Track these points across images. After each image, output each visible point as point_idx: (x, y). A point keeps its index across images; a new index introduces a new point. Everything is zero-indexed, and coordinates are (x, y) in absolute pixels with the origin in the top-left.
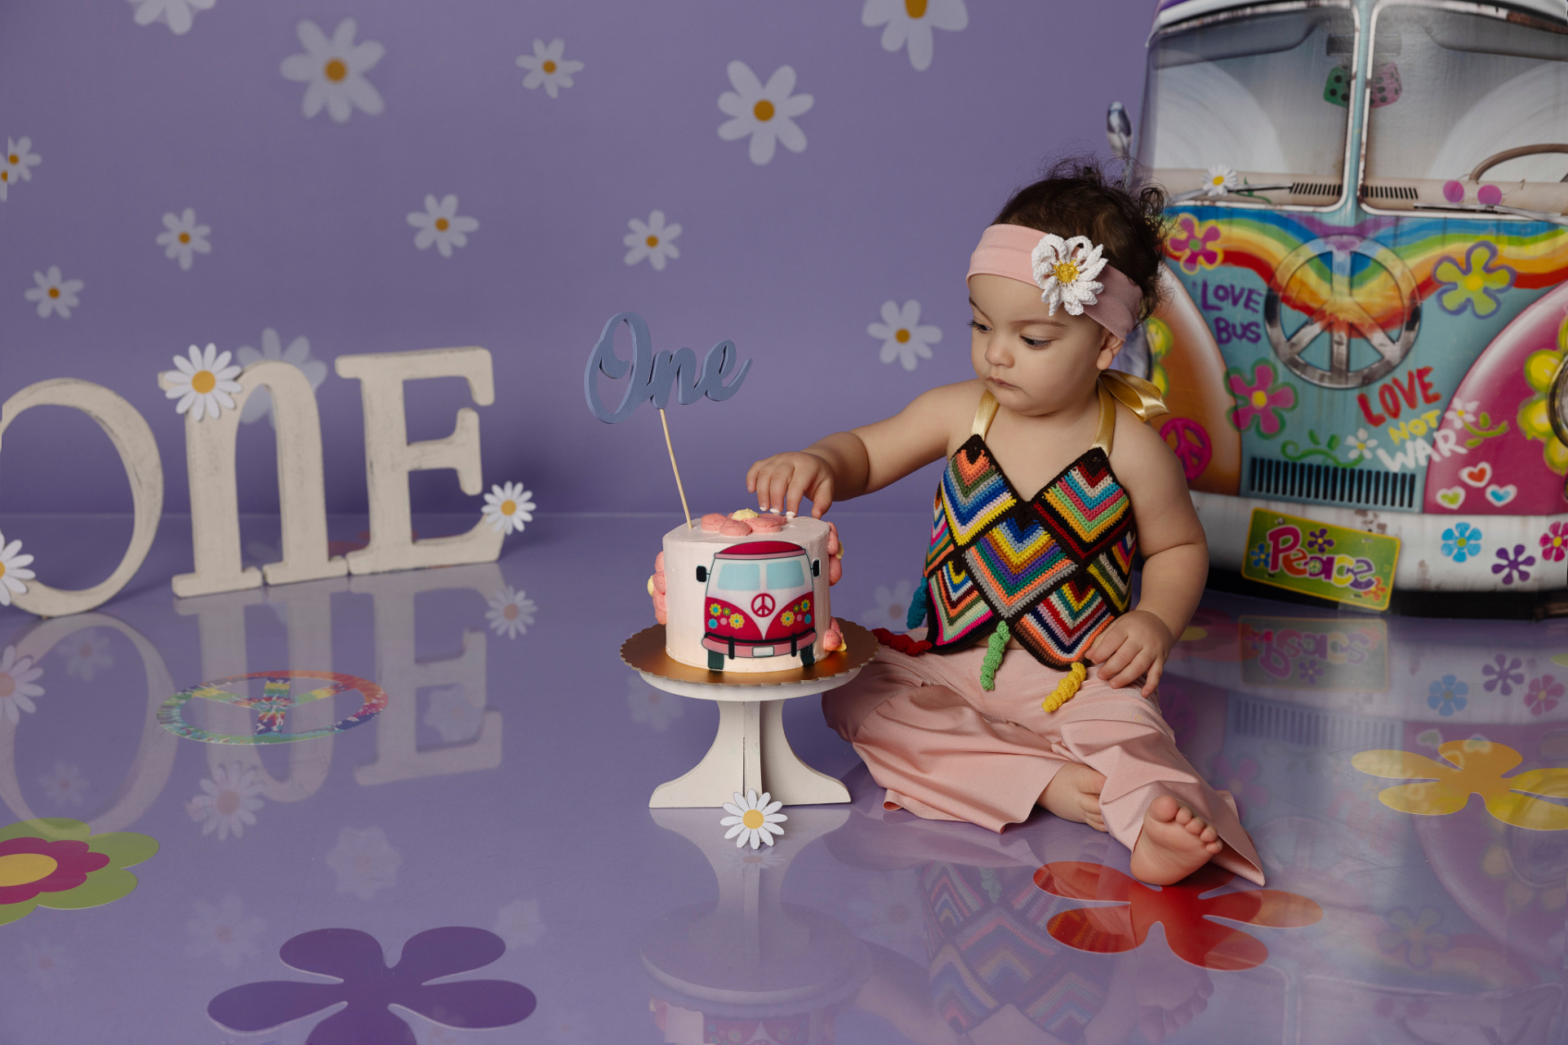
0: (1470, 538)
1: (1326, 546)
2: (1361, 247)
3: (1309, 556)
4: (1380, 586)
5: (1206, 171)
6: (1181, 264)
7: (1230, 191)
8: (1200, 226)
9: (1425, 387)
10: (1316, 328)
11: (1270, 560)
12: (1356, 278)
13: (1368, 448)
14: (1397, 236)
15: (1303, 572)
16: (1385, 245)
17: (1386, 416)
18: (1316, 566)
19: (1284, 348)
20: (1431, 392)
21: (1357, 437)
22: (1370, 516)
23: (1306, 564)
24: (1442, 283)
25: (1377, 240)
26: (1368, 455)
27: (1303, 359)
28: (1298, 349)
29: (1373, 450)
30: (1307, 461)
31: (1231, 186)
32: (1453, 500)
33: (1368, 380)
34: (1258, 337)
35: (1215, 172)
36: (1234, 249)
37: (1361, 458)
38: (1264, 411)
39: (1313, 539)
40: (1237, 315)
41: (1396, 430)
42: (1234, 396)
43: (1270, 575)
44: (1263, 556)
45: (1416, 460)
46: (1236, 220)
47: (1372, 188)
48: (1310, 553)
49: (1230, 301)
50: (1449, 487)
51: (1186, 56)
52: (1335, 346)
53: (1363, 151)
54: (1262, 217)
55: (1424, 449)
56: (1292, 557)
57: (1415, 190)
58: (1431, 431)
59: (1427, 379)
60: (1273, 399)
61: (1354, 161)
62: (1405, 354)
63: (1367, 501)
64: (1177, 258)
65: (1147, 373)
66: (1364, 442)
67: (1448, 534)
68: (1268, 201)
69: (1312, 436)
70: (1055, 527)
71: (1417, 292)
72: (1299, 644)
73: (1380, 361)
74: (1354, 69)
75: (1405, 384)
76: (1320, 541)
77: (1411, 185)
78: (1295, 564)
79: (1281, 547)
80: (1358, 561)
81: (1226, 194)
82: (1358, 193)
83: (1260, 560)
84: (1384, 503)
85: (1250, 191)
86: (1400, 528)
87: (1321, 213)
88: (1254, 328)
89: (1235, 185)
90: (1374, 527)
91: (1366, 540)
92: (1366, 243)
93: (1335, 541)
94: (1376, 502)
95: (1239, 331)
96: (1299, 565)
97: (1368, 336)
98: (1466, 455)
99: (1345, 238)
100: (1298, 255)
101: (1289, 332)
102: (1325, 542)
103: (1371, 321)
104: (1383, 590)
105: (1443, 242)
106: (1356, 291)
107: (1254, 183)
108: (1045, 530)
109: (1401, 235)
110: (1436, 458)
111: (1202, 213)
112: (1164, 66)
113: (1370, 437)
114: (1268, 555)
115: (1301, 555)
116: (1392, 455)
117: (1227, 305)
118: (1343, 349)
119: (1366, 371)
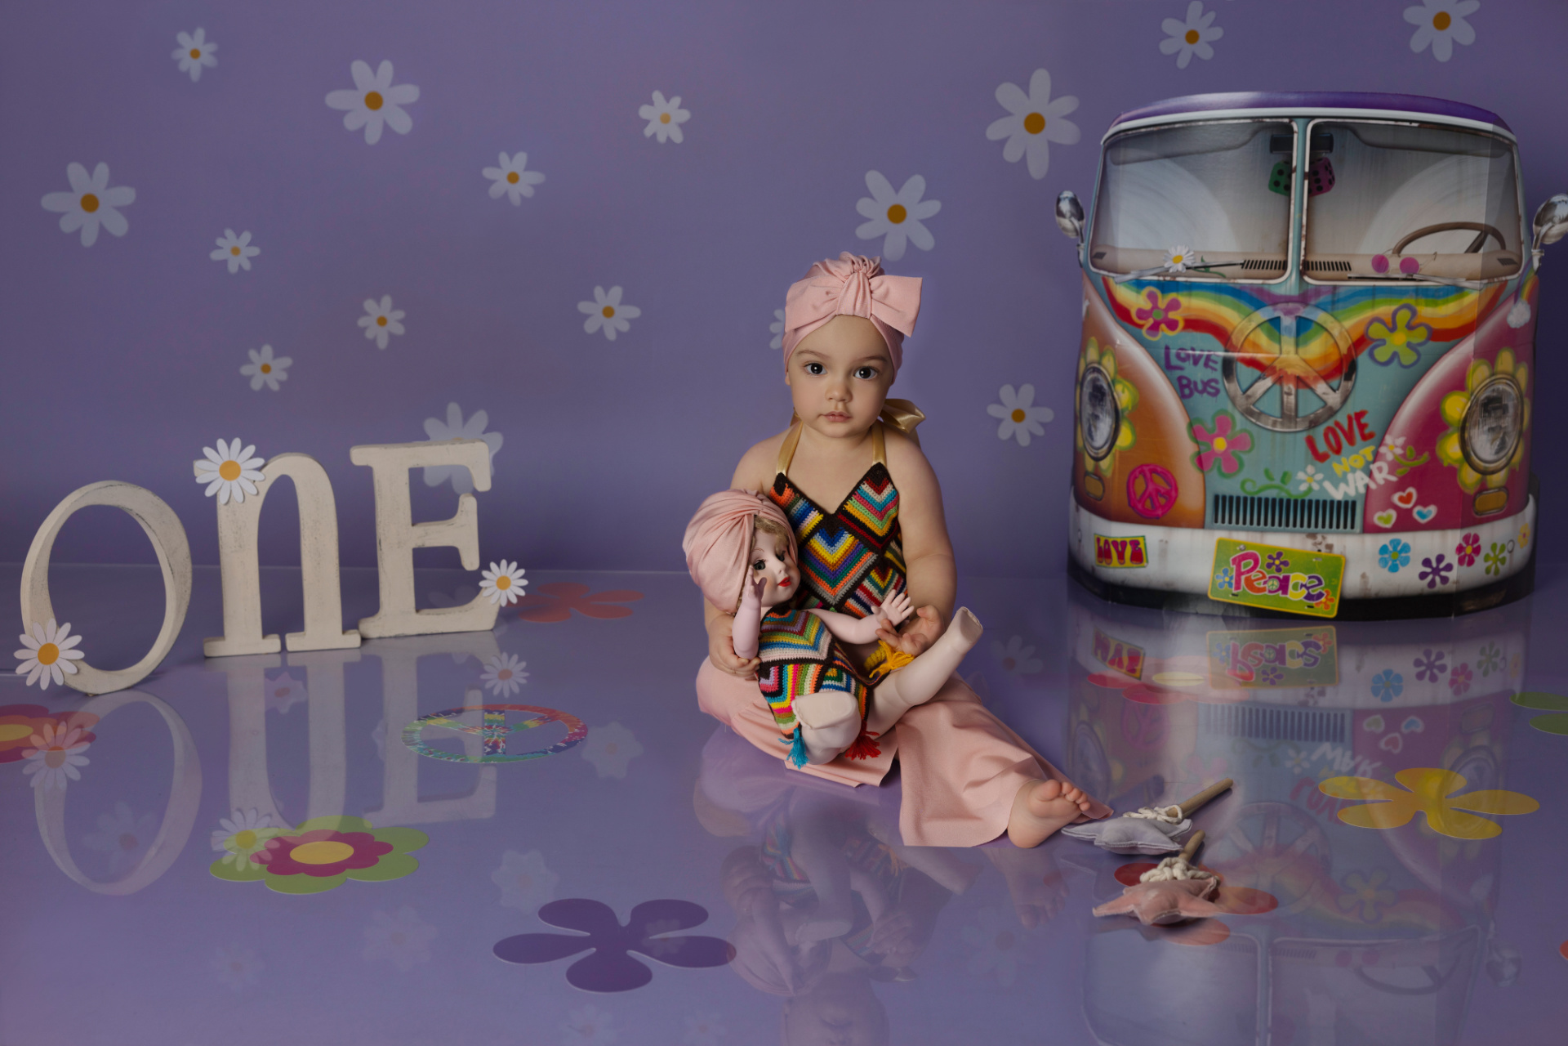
0: (1401, 552)
1: (1282, 566)
2: (1305, 312)
3: (1268, 576)
4: (1329, 597)
5: (1167, 251)
6: (1144, 331)
7: (1188, 268)
8: (1163, 298)
9: (1362, 427)
10: (1268, 382)
11: (1233, 581)
12: (1302, 338)
13: (1315, 481)
14: (1335, 302)
15: (1263, 590)
16: (1325, 310)
17: (1330, 453)
18: (1276, 584)
19: (1241, 400)
20: (1367, 431)
21: (1306, 472)
22: (1319, 538)
23: (1265, 583)
24: (1373, 340)
25: (1317, 306)
26: (1316, 487)
27: (1257, 408)
28: (1253, 400)
29: (1320, 483)
30: (1263, 495)
31: (1189, 264)
32: (1387, 520)
33: (1314, 423)
34: (1218, 391)
35: (1174, 252)
36: (1193, 318)
37: (1310, 489)
38: (1225, 455)
39: (1271, 561)
40: (1198, 374)
41: (1339, 465)
42: (1197, 443)
43: (1233, 595)
44: (1227, 579)
45: (1356, 488)
46: (1194, 292)
47: (1312, 263)
48: (1268, 573)
49: (1191, 361)
50: (1384, 510)
51: (1146, 154)
52: (1285, 396)
53: (1304, 233)
54: (1218, 289)
55: (1362, 479)
56: (1253, 578)
57: (1348, 264)
58: (1368, 463)
59: (1363, 421)
60: (1232, 444)
61: (1296, 240)
62: (1345, 401)
63: (1316, 526)
64: (1141, 326)
65: (1114, 426)
66: (1313, 476)
67: (1384, 550)
68: (1223, 276)
69: (1267, 473)
71: (1352, 347)
72: (1262, 655)
73: (1323, 407)
74: (1294, 164)
75: (1345, 425)
76: (1277, 562)
77: (1345, 259)
78: (1255, 583)
79: (1243, 570)
80: (1310, 578)
81: (1185, 270)
82: (1301, 267)
83: (1225, 582)
84: (1331, 526)
85: (1207, 267)
86: (1345, 547)
87: (1269, 285)
88: (1213, 384)
89: (1193, 263)
90: (1322, 547)
91: (1316, 559)
92: (1308, 309)
93: (1290, 561)
94: (1324, 526)
95: (1200, 387)
96: (1259, 584)
97: (1313, 387)
98: (1397, 482)
99: (1291, 305)
100: (1250, 321)
101: (1245, 387)
102: (1282, 563)
103: (1315, 374)
104: (1332, 600)
105: (1373, 306)
106: (1301, 350)
107: (1209, 260)
109: (1338, 301)
110: (1373, 486)
111: (1165, 286)
112: (1124, 163)
113: (1317, 472)
114: (1231, 578)
115: (1261, 575)
116: (1336, 486)
117: (1188, 365)
118: (1292, 399)
119: (1312, 416)
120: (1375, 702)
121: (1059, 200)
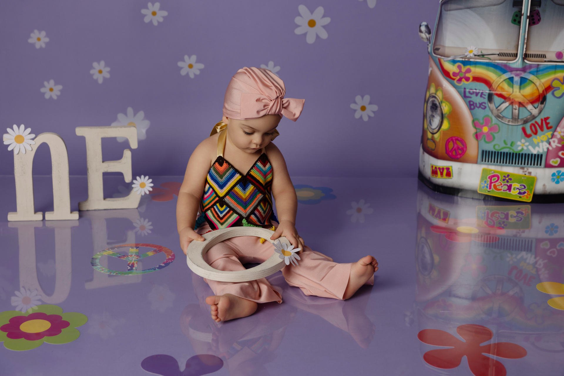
0: (561, 175)
1: (509, 180)
2: (524, 75)
3: (503, 184)
4: (529, 193)
5: (466, 48)
6: (455, 82)
7: (475, 55)
8: (464, 68)
9: (547, 124)
10: (507, 104)
11: (488, 186)
12: (522, 86)
13: (525, 146)
14: (538, 71)
15: (501, 190)
16: (533, 74)
17: (532, 134)
18: (506, 188)
19: (495, 111)
20: (549, 126)
21: (521, 142)
22: (526, 169)
23: (502, 187)
24: (554, 88)
25: (530, 73)
26: (525, 148)
27: (502, 115)
28: (500, 111)
29: (527, 146)
30: (503, 151)
31: (476, 54)
32: (556, 163)
33: (526, 122)
34: (485, 107)
35: (469, 49)
36: (476, 76)
37: (523, 149)
38: (487, 134)
39: (505, 178)
40: (477, 100)
41: (535, 139)
42: (476, 129)
43: (488, 191)
44: (486, 185)
45: (543, 149)
46: (478, 66)
47: (529, 54)
48: (503, 183)
49: (475, 94)
50: (555, 158)
51: (459, 7)
52: (514, 110)
53: (526, 41)
54: (487, 65)
55: (546, 145)
56: (497, 185)
57: (545, 55)
58: (549, 139)
59: (548, 121)
60: (490, 129)
61: (522, 45)
62: (540, 112)
63: (524, 164)
64: (454, 79)
65: (441, 120)
66: (524, 144)
67: (554, 175)
68: (490, 59)
69: (505, 142)
70: (255, 183)
71: (545, 90)
72: (499, 216)
73: (530, 115)
74: (523, 12)
75: (540, 123)
76: (507, 179)
77: (544, 53)
78: (498, 187)
79: (493, 181)
80: (521, 185)
81: (474, 56)
82: (523, 56)
83: (485, 186)
84: (531, 164)
85: (483, 55)
86: (536, 173)
87: (510, 63)
88: (484, 104)
89: (477, 53)
90: (527, 173)
91: (524, 178)
92: (526, 74)
93: (512, 178)
94: (528, 164)
95: (478, 105)
96: (499, 187)
97: (526, 106)
98: (561, 147)
99: (518, 72)
100: (501, 78)
101: (497, 106)
102: (509, 179)
103: (528, 101)
104: (530, 195)
105: (555, 73)
106: (522, 91)
107: (484, 52)
108: (252, 185)
109: (540, 71)
110: (550, 148)
111: (465, 63)
112: (450, 10)
113: (526, 142)
114: (488, 184)
115: (500, 184)
116: (534, 148)
117: (473, 96)
118: (517, 111)
119: (525, 119)
120: (547, 236)
121: (420, 26)
